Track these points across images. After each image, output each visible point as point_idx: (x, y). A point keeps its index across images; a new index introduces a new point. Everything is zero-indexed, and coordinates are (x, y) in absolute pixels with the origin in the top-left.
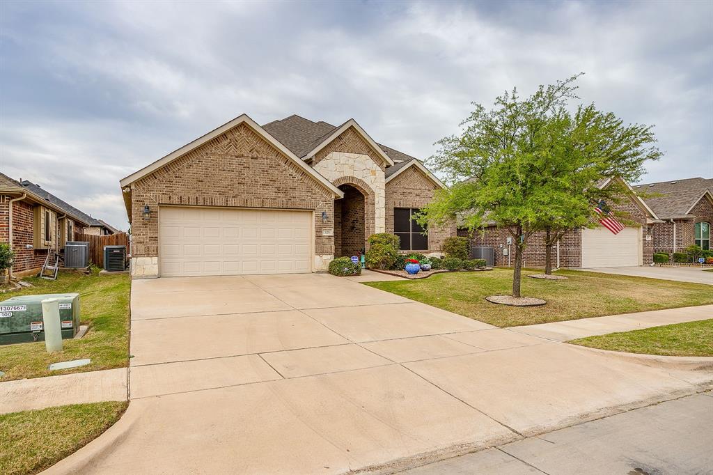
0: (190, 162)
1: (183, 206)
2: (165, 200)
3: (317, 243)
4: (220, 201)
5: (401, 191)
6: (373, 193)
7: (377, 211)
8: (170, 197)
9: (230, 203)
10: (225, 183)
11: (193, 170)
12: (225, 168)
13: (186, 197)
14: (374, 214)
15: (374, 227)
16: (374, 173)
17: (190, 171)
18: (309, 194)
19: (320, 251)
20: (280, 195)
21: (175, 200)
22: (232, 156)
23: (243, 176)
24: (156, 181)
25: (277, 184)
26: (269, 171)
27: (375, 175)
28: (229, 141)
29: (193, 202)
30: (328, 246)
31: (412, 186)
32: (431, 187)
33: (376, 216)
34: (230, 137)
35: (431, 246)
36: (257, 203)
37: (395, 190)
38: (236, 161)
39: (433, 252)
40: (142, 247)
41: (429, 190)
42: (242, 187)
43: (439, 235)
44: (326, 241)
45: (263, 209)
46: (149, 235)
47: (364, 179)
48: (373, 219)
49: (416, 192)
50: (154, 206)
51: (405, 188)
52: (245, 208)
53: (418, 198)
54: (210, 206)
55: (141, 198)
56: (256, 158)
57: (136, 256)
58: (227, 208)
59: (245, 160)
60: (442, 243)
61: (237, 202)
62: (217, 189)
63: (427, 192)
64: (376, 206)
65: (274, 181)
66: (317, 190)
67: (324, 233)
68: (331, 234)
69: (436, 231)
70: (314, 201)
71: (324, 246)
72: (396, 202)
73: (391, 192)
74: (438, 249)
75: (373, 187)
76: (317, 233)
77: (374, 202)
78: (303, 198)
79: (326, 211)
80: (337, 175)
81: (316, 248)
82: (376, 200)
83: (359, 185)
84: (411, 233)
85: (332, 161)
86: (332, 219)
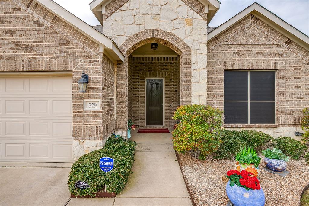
3: (75, 122)
5: (235, 49)
6: (188, 49)
7: (195, 74)
14: (189, 77)
15: (190, 95)
16: (190, 23)
18: (64, 48)
19: (79, 135)
20: (19, 52)
27: (191, 24)
30: (93, 128)
31: (251, 41)
32: (282, 41)
33: (193, 80)
35: (279, 118)
37: (226, 48)
39: (283, 125)
41: (278, 46)
43: (294, 103)
44: (90, 119)
47: (174, 32)
48: (189, 84)
49: (258, 49)
51: (241, 44)
53: (260, 57)
60: (296, 115)
63: (275, 48)
64: (193, 67)
65: (11, 33)
66: (75, 41)
67: (88, 107)
68: (98, 108)
69: (288, 98)
70: (70, 58)
71: (86, 127)
72: (227, 63)
73: (220, 50)
74: (291, 123)
75: (188, 41)
76: (76, 107)
77: (189, 61)
78: (54, 55)
79: (90, 72)
80: (136, 30)
81: (74, 130)
82: (193, 59)
83: (167, 39)
84: (249, 101)
85: (128, 12)
86: (100, 85)
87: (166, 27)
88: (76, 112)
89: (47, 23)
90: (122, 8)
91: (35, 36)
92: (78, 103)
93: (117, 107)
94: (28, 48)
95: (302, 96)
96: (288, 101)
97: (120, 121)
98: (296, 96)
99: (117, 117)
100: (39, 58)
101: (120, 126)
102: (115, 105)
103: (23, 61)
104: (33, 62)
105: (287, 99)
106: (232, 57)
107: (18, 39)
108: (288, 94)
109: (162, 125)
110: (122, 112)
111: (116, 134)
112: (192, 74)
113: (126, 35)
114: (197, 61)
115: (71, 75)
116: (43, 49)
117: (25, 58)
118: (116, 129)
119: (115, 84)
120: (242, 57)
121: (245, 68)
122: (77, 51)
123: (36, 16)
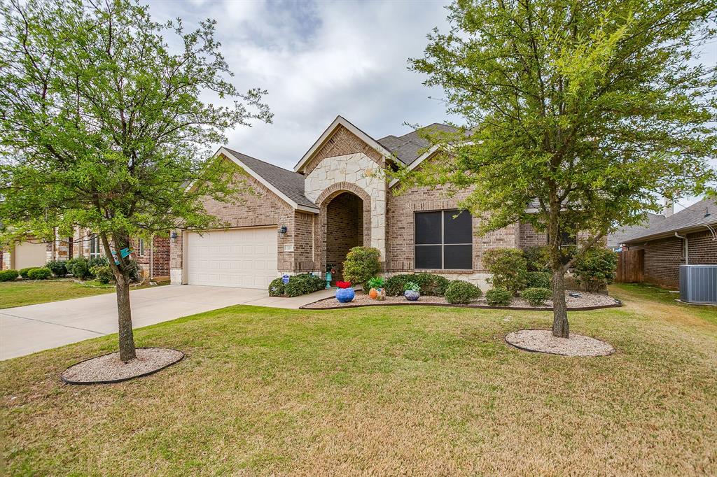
6: (368, 198)
15: (370, 240)
16: (370, 173)
19: (281, 269)
20: (250, 214)
33: (373, 225)
37: (416, 189)
40: (174, 262)
43: (492, 246)
44: (287, 257)
46: (178, 254)
47: (357, 183)
48: (369, 229)
57: (172, 268)
64: (373, 213)
65: (246, 201)
66: (279, 204)
67: (286, 249)
68: (292, 250)
69: (485, 240)
70: (276, 216)
71: (285, 263)
72: (417, 205)
73: (410, 192)
75: (368, 190)
76: (279, 249)
77: (368, 208)
78: (268, 214)
79: (288, 225)
80: (328, 184)
82: (373, 206)
83: (352, 190)
84: (443, 245)
85: (323, 169)
86: (293, 234)
87: (351, 179)
88: (280, 253)
90: (318, 167)
91: (258, 202)
92: (280, 246)
93: (315, 251)
94: (254, 210)
95: (502, 237)
96: (484, 243)
97: (316, 263)
98: (494, 237)
99: (315, 260)
100: (260, 217)
102: (313, 249)
103: (252, 219)
104: (257, 219)
105: (483, 241)
106: (421, 198)
107: (250, 205)
111: (313, 274)
112: (372, 220)
113: (321, 189)
114: (375, 208)
115: (277, 227)
116: (262, 211)
117: (253, 217)
118: (313, 270)
119: (313, 231)
120: (432, 197)
121: (436, 208)
122: (280, 211)
123: (259, 189)
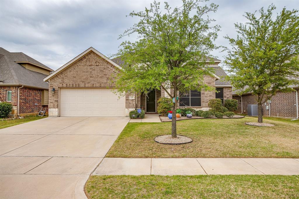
0: (70, 70)
1: (67, 88)
2: (61, 86)
3: (126, 103)
4: (82, 85)
8: (63, 84)
9: (86, 86)
10: (84, 77)
11: (72, 73)
12: (85, 71)
13: (69, 84)
17: (70, 73)
19: (128, 107)
20: (108, 81)
21: (65, 85)
22: (87, 65)
23: (92, 74)
24: (58, 78)
25: (107, 76)
26: (104, 71)
28: (86, 59)
29: (71, 86)
30: (132, 104)
34: (87, 57)
36: (98, 85)
38: (89, 68)
39: (204, 107)
40: (52, 104)
42: (91, 78)
44: (131, 102)
45: (100, 88)
46: (55, 100)
50: (56, 88)
52: (93, 88)
54: (78, 87)
55: (52, 85)
56: (98, 66)
57: (50, 108)
58: (85, 88)
59: (93, 67)
61: (89, 85)
62: (81, 80)
65: (106, 75)
67: (130, 98)
68: (134, 98)
69: (206, 96)
71: (130, 104)
74: (207, 106)
76: (126, 98)
81: (126, 105)
84: (190, 97)
88: (127, 100)
89: (117, 72)
91: (113, 76)
92: (127, 97)
93: (137, 99)
94: (111, 80)
98: (209, 95)
99: (137, 103)
100: (115, 83)
101: (138, 106)
103: (110, 84)
104: (113, 84)
108: (206, 94)
109: (155, 112)
110: (139, 101)
116: (116, 80)
117: (110, 83)
123: (114, 70)
